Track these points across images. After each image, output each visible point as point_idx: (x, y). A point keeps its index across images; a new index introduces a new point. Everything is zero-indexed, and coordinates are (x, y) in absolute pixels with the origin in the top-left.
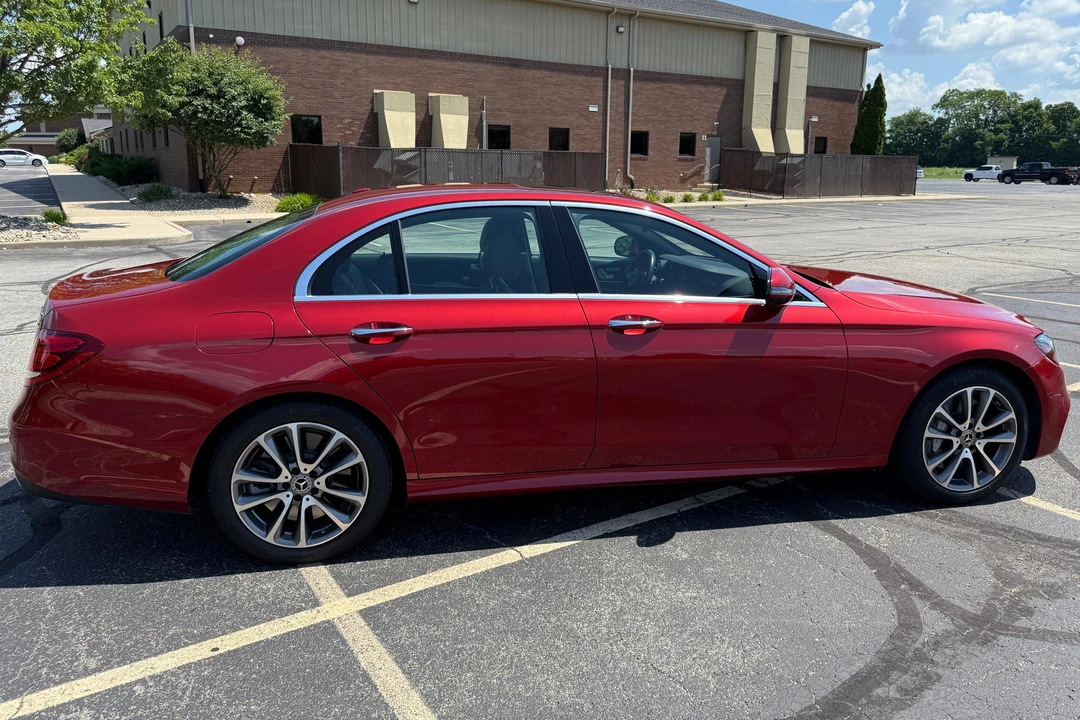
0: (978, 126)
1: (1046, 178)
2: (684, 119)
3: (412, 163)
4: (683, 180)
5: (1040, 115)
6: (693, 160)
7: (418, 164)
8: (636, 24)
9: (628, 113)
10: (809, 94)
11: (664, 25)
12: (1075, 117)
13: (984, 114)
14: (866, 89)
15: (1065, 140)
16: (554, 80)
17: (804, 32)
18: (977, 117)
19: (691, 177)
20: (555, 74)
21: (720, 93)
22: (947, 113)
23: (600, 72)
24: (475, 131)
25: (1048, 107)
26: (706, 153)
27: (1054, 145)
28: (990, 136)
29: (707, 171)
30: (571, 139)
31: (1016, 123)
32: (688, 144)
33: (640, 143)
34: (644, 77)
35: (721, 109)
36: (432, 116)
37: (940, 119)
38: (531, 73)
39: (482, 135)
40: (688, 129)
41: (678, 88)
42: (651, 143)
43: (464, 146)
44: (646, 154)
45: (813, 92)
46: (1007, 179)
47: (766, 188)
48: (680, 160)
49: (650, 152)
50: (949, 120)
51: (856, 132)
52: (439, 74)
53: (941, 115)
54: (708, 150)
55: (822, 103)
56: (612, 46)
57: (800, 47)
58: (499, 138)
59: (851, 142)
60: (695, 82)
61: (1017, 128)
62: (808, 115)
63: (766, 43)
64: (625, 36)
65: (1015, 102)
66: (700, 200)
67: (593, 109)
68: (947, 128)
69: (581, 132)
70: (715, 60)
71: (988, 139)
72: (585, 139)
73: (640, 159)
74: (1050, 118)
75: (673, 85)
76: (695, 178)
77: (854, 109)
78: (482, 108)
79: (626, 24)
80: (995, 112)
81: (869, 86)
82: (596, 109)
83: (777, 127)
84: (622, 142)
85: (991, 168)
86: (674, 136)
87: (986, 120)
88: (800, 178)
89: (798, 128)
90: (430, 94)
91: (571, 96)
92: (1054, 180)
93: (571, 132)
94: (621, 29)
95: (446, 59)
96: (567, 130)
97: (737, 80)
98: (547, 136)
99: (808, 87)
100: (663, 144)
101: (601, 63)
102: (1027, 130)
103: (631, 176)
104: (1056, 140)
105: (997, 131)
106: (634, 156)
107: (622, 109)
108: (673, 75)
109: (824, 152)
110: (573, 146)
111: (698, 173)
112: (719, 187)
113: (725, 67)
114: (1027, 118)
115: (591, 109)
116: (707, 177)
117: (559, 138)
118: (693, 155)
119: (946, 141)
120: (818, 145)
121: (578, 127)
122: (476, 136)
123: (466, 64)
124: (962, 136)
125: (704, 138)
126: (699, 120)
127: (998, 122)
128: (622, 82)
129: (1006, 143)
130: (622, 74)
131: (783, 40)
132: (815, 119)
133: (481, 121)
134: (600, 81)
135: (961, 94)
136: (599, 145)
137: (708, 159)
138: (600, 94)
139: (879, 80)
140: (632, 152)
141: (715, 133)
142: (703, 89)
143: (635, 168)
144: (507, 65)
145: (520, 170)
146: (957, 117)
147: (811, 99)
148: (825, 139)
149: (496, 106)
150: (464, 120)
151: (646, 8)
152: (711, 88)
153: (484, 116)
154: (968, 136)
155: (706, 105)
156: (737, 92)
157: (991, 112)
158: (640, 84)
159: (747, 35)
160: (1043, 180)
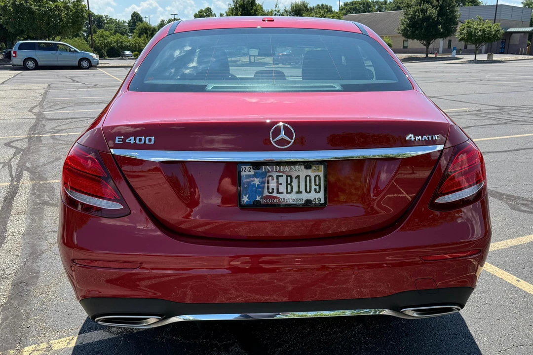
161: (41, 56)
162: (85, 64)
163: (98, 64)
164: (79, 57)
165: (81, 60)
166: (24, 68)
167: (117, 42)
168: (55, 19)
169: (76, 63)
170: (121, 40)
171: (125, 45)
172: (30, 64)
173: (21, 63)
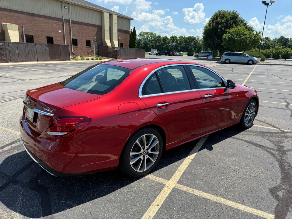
0: (148, 41)
1: (166, 54)
2: (87, 36)
3: (2, 47)
4: (88, 54)
5: (161, 39)
6: (90, 48)
7: (4, 47)
8: (70, 6)
9: (71, 33)
10: (118, 31)
11: (78, 7)
12: (167, 40)
13: (149, 38)
14: (131, 31)
15: (166, 45)
16: (46, 21)
17: (116, 14)
18: (148, 39)
19: (90, 53)
20: (46, 19)
21: (96, 29)
22: (141, 38)
23: (61, 20)
24: (21, 36)
25: (162, 37)
26: (94, 46)
27: (164, 46)
28: (151, 44)
29: (94, 51)
30: (54, 40)
31: (156, 41)
32: (88, 43)
33: (75, 42)
34: (74, 23)
35: (96, 34)
36: (4, 31)
37: (140, 39)
38: (39, 18)
39: (23, 38)
40: (88, 39)
41: (85, 27)
42: (78, 42)
43: (18, 41)
44: (77, 45)
45: (119, 30)
46: (159, 55)
47: (111, 56)
48: (87, 48)
49: (78, 45)
50: (142, 39)
51: (130, 42)
52: (5, 16)
53: (140, 38)
54: (94, 45)
55: (121, 34)
56: (63, 12)
57: (115, 17)
58: (30, 39)
59: (129, 45)
60: (89, 25)
61: (156, 42)
62: (118, 37)
63: (107, 16)
64: (67, 9)
65: (155, 36)
66: (96, 59)
67: (60, 31)
68: (141, 41)
69: (57, 38)
70: (94, 20)
71: (150, 45)
72: (58, 40)
73: (75, 47)
74: (163, 40)
75: (83, 26)
76: (91, 53)
77: (129, 36)
78: (22, 29)
79: (67, 6)
80: (151, 38)
81: (132, 30)
82: (61, 31)
83: (111, 40)
84: (70, 42)
85: (154, 52)
86: (84, 41)
87: (150, 40)
88: (119, 54)
89: (116, 40)
90: (3, 23)
91: (53, 27)
92: (168, 55)
93: (54, 38)
94: (66, 7)
95: (7, 11)
96: (52, 37)
97: (100, 26)
98: (46, 39)
99: (118, 29)
100: (82, 43)
101: (61, 17)
102: (158, 43)
103: (73, 52)
104: (164, 45)
105: (152, 43)
106: (74, 46)
107: (69, 32)
108: (82, 23)
109: (123, 47)
110: (55, 43)
111: (92, 52)
112: (99, 56)
113: (97, 22)
114: (158, 40)
115: (59, 31)
116: (94, 53)
117: (50, 40)
118: (90, 46)
119: (141, 45)
120: (121, 45)
121: (56, 37)
122: (21, 38)
123: (15, 14)
124: (145, 43)
125: (93, 42)
126: (91, 36)
127: (152, 40)
128: (68, 24)
129: (154, 46)
130: (68, 21)
131: (111, 15)
132: (120, 38)
133: (23, 33)
134: (61, 23)
135: (144, 33)
136: (63, 42)
137: (94, 48)
138: (62, 27)
139: (134, 29)
140: (73, 45)
141: (95, 40)
142: (91, 28)
143: (74, 50)
144: (30, 15)
145: (41, 50)
146: (143, 38)
147: (119, 32)
148: (123, 43)
149: (28, 28)
150: (17, 33)
151: (72, 2)
152: (93, 27)
153: (24, 32)
154: (146, 44)
155: (92, 32)
156: (100, 29)
157: (150, 38)
158: (73, 25)
159: (101, 13)
160: (165, 55)
161: (232, 58)
162: (251, 62)
163: (257, 63)
164: (249, 59)
165: (249, 60)
166: (225, 63)
167: (285, 52)
168: (244, 43)
169: (246, 62)
170: (288, 51)
171: (289, 53)
172: (227, 61)
173: (224, 61)
